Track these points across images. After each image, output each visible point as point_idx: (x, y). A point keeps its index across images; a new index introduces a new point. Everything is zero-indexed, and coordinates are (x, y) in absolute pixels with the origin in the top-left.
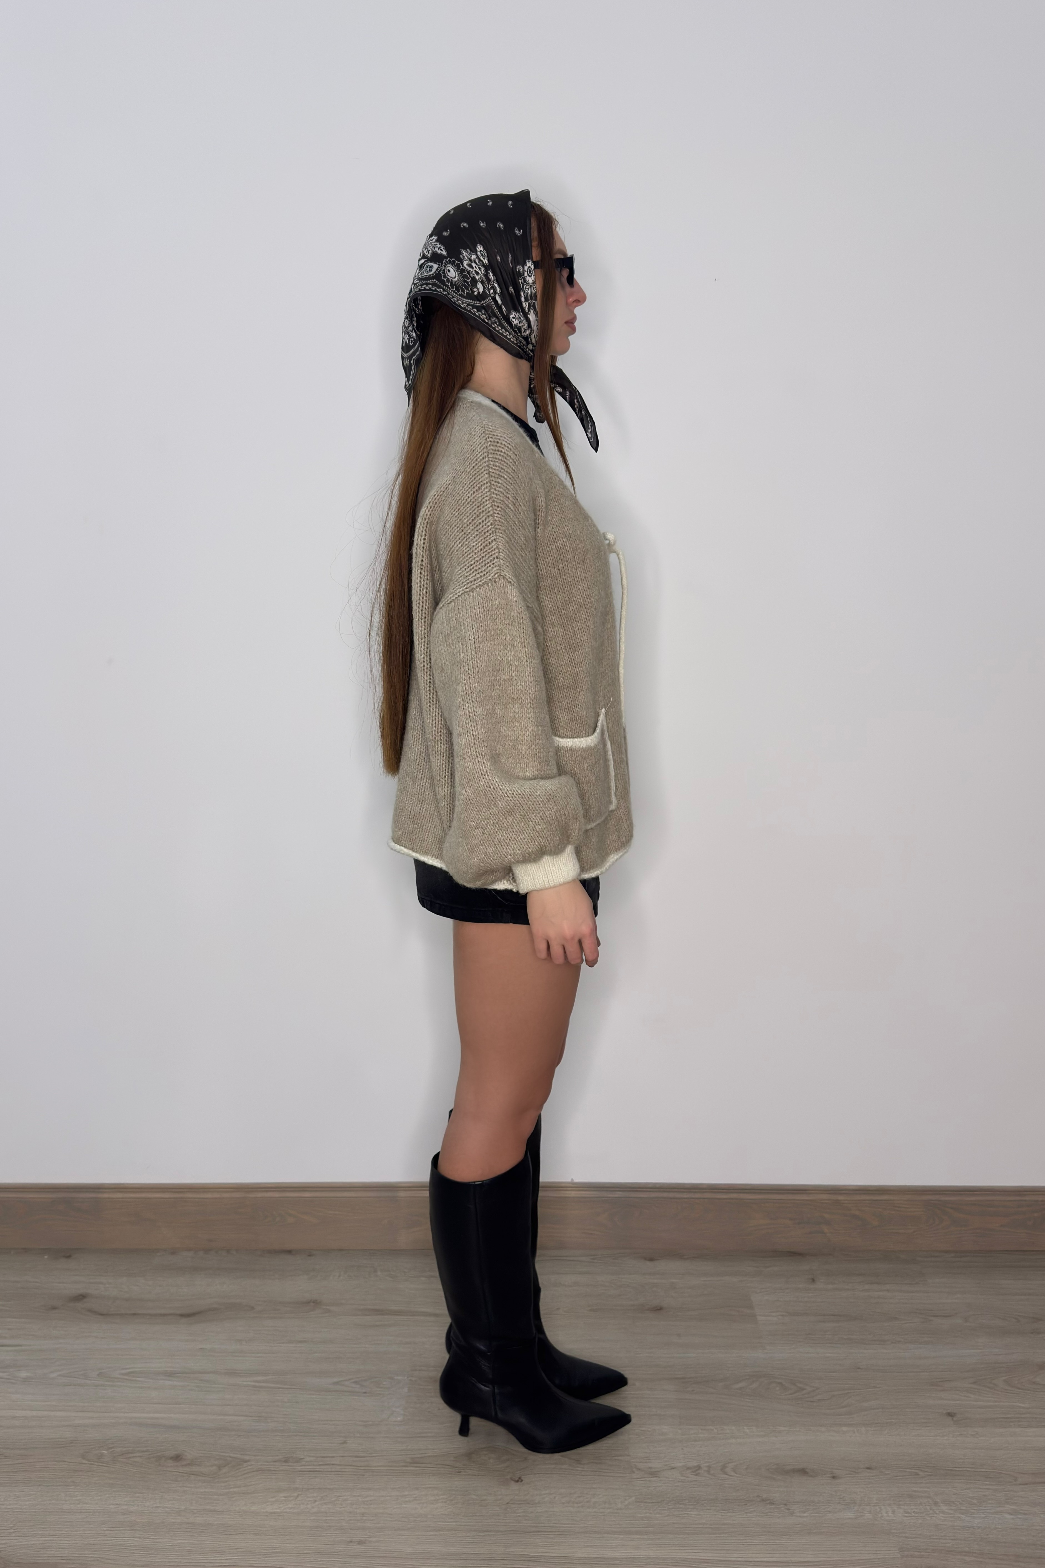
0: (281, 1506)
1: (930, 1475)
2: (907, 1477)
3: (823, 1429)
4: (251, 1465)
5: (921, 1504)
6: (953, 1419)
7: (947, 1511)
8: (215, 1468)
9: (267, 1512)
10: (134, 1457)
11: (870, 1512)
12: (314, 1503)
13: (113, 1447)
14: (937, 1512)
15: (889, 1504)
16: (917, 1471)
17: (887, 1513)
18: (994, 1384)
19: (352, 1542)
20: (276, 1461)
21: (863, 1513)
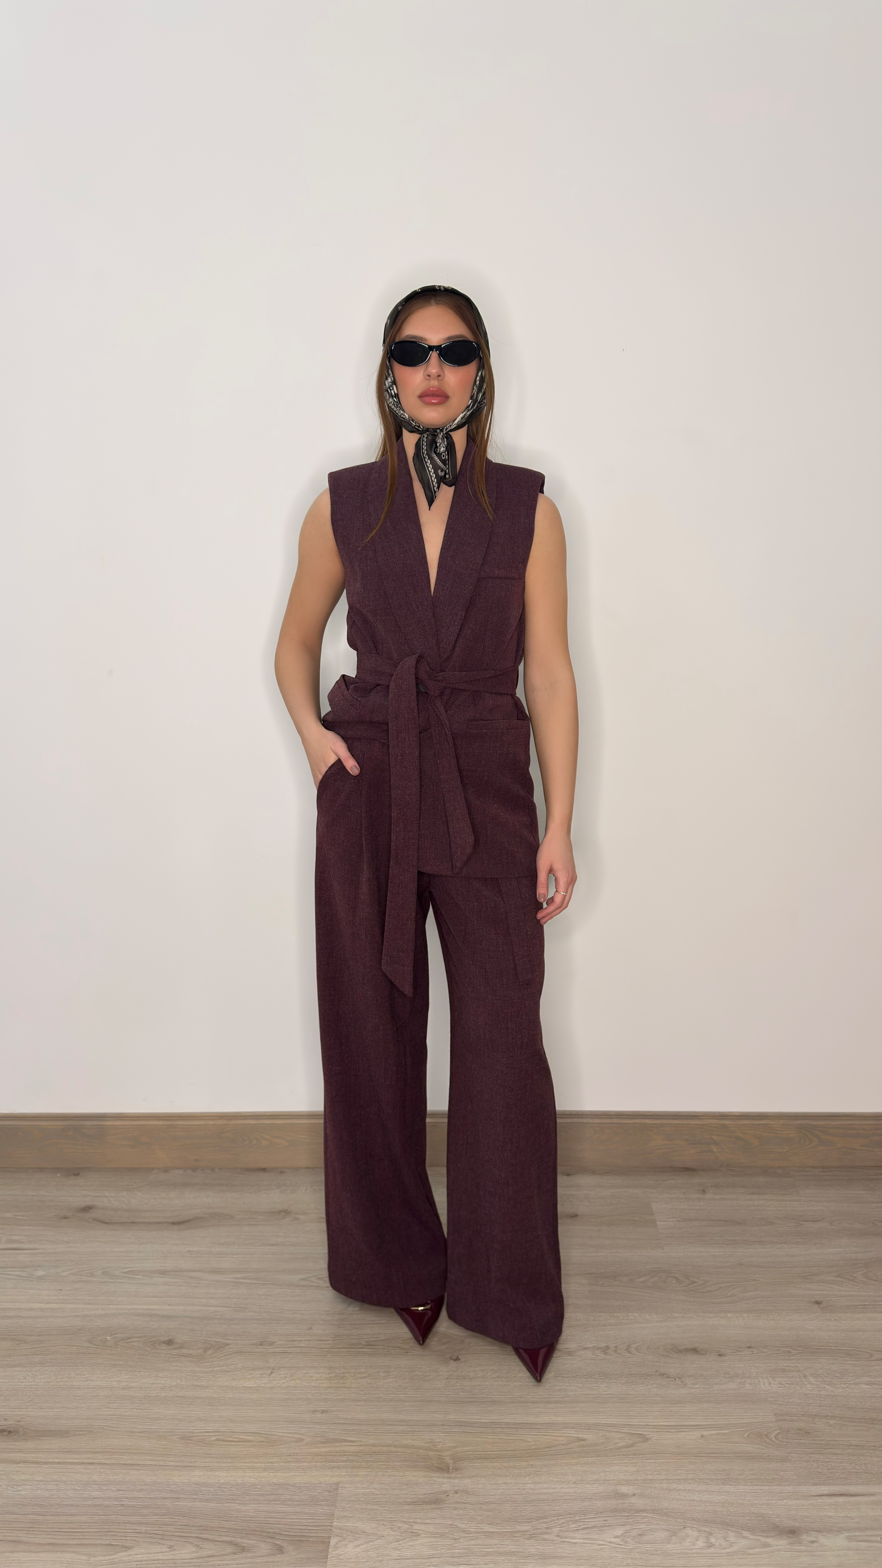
0: (257, 1381)
1: (800, 1353)
2: (781, 1354)
3: (711, 1315)
4: (232, 1348)
5: (792, 1377)
6: (819, 1306)
7: (814, 1382)
8: (200, 1351)
9: (245, 1387)
10: (133, 1341)
11: (750, 1384)
12: (285, 1379)
13: (116, 1334)
14: (806, 1383)
15: (767, 1377)
16: (789, 1350)
17: (764, 1384)
18: (854, 1277)
19: (316, 1411)
20: (252, 1345)
21: (744, 1384)
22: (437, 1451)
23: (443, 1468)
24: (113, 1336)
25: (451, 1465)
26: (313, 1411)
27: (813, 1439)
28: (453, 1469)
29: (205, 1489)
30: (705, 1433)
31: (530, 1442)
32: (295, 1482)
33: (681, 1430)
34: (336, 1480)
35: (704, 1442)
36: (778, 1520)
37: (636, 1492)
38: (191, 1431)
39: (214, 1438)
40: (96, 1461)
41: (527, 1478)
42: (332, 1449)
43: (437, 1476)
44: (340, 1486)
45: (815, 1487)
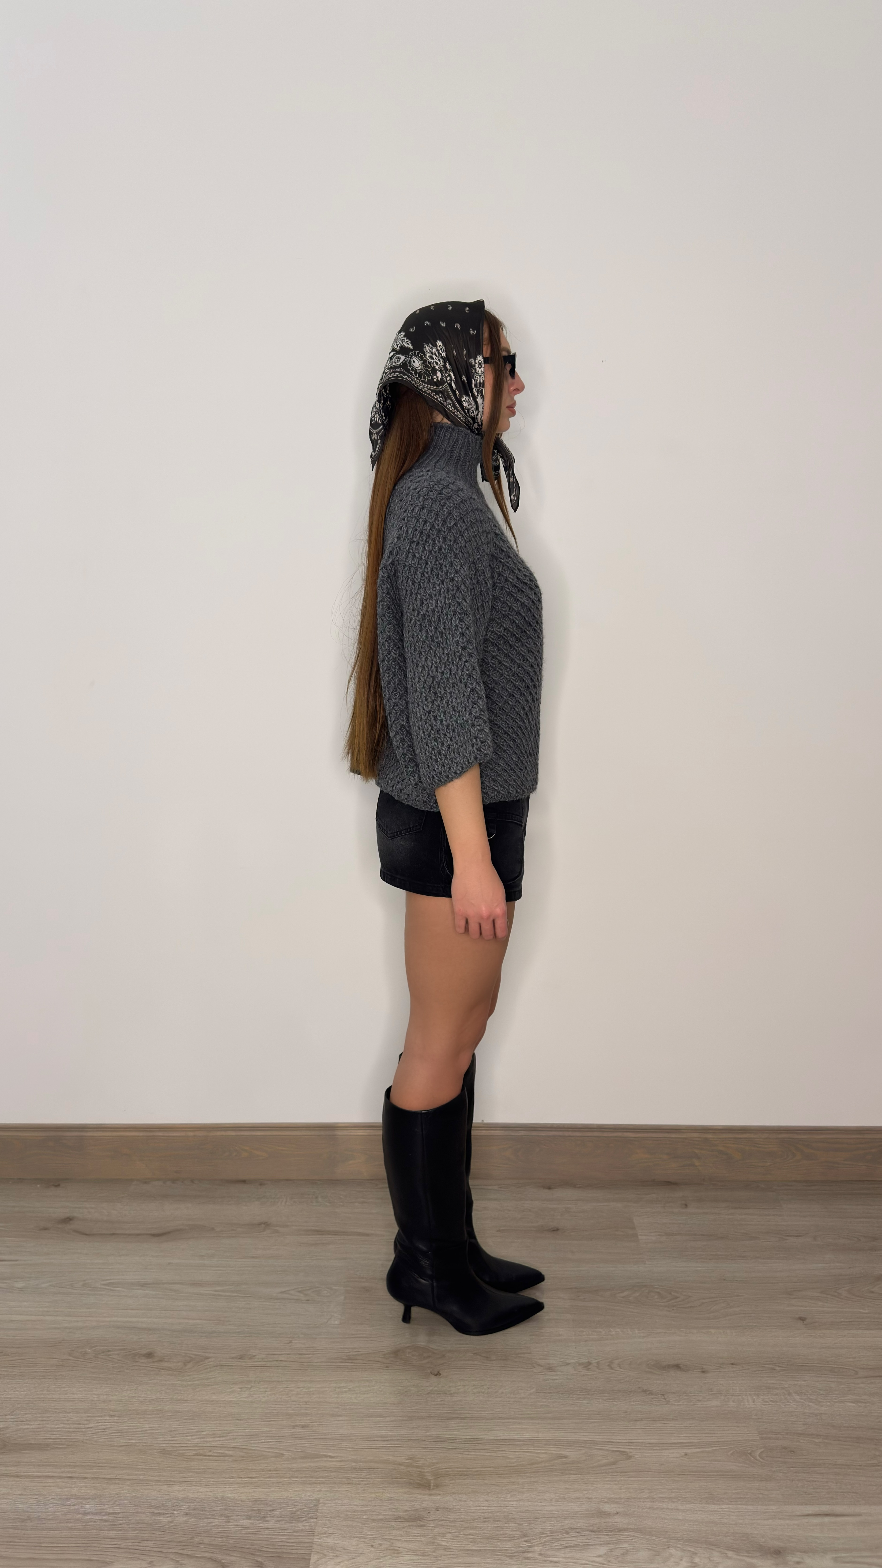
0: (237, 1395)
2: (765, 1371)
3: (694, 1331)
4: (213, 1361)
5: (776, 1394)
6: (803, 1323)
7: (799, 1400)
8: (180, 1364)
9: (225, 1401)
10: (114, 1354)
11: (733, 1401)
12: (265, 1393)
13: (96, 1346)
14: (790, 1400)
15: (750, 1395)
16: (773, 1367)
17: (748, 1402)
18: (838, 1293)
19: (297, 1426)
20: (233, 1358)
21: (728, 1402)
22: (417, 1467)
23: (424, 1485)
24: (94, 1349)
25: (432, 1481)
26: (294, 1426)
27: (798, 1457)
28: (434, 1486)
29: (184, 1504)
30: (688, 1451)
31: (512, 1458)
32: (276, 1497)
33: (664, 1448)
34: (315, 1496)
35: (688, 1460)
36: (763, 1540)
37: (618, 1510)
38: (170, 1445)
39: (194, 1453)
40: (74, 1475)
41: (509, 1496)
42: (312, 1464)
43: (418, 1492)
44: (320, 1502)
45: (800, 1506)
